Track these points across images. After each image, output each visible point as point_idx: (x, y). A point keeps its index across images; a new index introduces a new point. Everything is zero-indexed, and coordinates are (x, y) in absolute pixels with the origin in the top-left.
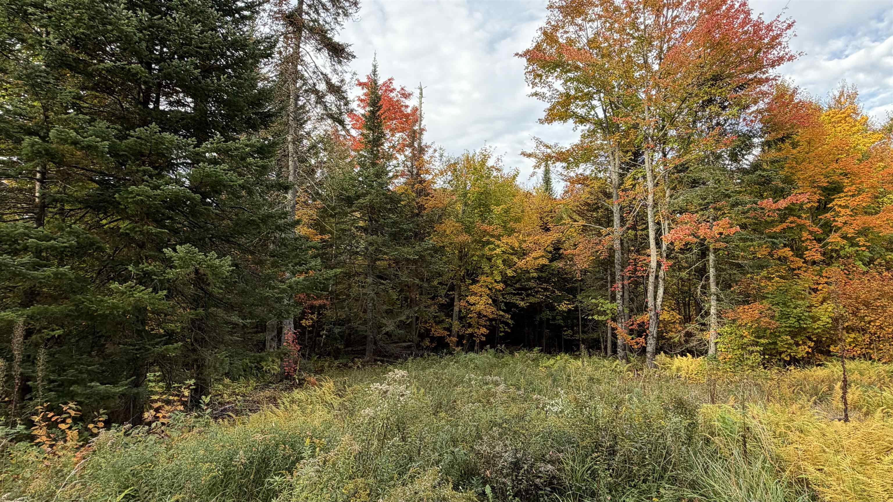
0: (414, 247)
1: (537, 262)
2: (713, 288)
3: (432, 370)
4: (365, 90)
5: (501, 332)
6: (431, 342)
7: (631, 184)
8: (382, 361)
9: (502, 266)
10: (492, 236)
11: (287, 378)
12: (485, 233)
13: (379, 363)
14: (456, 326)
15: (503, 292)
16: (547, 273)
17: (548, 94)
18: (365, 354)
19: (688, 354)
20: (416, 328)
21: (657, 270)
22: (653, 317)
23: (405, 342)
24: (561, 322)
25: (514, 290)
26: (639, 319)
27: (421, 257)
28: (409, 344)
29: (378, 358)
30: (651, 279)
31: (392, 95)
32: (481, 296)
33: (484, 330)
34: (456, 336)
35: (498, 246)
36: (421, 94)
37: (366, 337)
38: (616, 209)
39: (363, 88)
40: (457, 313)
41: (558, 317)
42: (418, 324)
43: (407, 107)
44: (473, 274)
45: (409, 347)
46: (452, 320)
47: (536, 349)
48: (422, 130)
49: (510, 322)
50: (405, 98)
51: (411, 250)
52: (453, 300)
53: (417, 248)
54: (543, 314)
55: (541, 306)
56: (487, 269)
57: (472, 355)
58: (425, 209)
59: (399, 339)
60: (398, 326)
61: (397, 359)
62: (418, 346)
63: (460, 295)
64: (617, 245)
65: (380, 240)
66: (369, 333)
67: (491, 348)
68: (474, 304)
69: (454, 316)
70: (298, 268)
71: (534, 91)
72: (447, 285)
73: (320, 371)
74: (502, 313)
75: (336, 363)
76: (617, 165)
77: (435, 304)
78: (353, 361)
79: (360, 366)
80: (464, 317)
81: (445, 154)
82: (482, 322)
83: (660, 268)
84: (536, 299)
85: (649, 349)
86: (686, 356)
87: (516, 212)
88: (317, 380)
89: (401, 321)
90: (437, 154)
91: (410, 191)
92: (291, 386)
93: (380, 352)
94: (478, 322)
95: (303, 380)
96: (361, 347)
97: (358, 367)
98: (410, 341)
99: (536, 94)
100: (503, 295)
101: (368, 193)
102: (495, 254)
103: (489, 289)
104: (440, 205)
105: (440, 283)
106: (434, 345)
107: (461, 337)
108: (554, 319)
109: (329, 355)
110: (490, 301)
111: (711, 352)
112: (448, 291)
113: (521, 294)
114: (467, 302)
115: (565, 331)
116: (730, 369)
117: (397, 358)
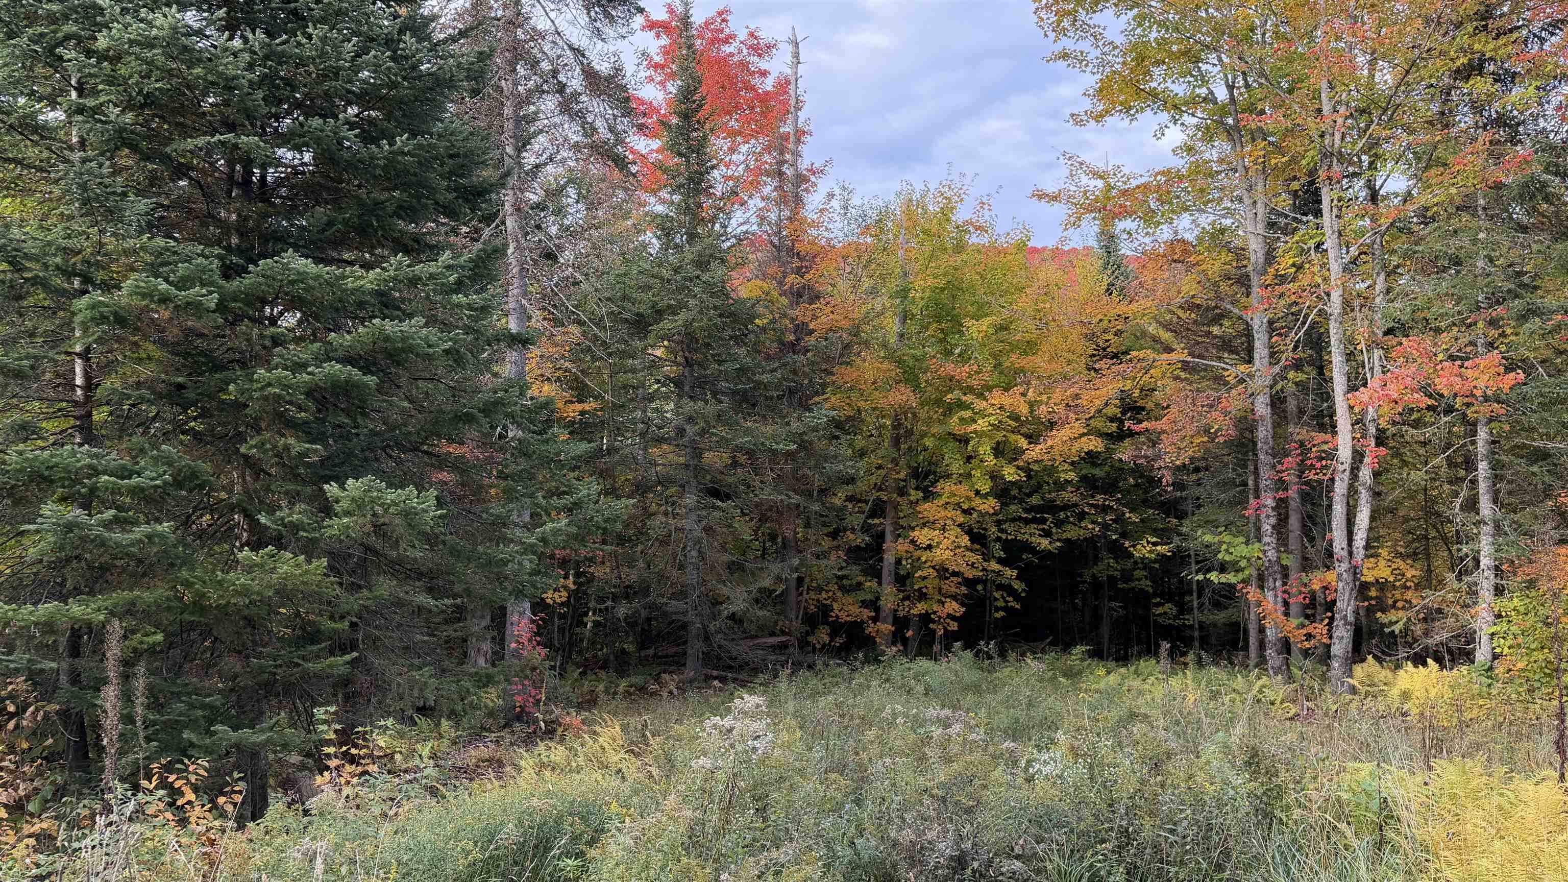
0: (788, 424)
1: (1077, 445)
2: (1486, 507)
3: (831, 698)
4: (665, 41)
5: (997, 609)
6: (833, 635)
7: (1293, 265)
8: (723, 680)
9: (991, 461)
10: (970, 390)
11: (519, 718)
12: (951, 383)
13: (716, 683)
14: (889, 596)
15: (1000, 517)
16: (1107, 468)
17: (1094, 53)
18: (684, 665)
19: (1429, 661)
20: (799, 603)
21: (1352, 469)
22: (1345, 575)
23: (772, 634)
24: (1146, 585)
25: (1027, 511)
26: (1316, 580)
27: (804, 446)
28: (783, 639)
29: (715, 673)
30: (1340, 488)
31: (727, 49)
32: (944, 529)
33: (953, 607)
34: (891, 619)
35: (982, 414)
36: (796, 55)
37: (684, 626)
38: (1258, 323)
39: (658, 36)
40: (892, 568)
41: (1138, 573)
42: (801, 594)
43: (764, 74)
44: (926, 476)
45: (784, 646)
46: (880, 584)
47: (1078, 650)
48: (800, 134)
49: (1018, 585)
50: (760, 55)
51: (783, 432)
52: (880, 537)
53: (795, 425)
54: (1101, 566)
55: (1096, 548)
56: (956, 467)
57: (924, 664)
58: (811, 332)
59: (761, 628)
60: (757, 601)
61: (756, 675)
62: (803, 644)
63: (897, 526)
64: (1262, 408)
65: (711, 409)
66: (691, 617)
67: (965, 648)
68: (929, 547)
69: (885, 572)
70: (555, 501)
71: (1058, 48)
72: (866, 502)
73: (589, 703)
74: (994, 566)
75: (623, 685)
76: (1259, 216)
77: (838, 548)
78: (657, 679)
79: (675, 691)
80: (909, 575)
81: (856, 201)
82: (951, 586)
83: (1361, 462)
84: (1082, 532)
85: (1338, 649)
86: (1425, 664)
87: (1025, 329)
88: (583, 722)
89: (760, 590)
90: (835, 204)
91: (775, 294)
92: (529, 735)
93: (719, 658)
94: (940, 589)
95: (553, 722)
96: (675, 649)
97: (671, 693)
98: (783, 633)
99: (1065, 56)
100: (999, 523)
101: (682, 305)
102: (975, 432)
103: (964, 512)
104: (846, 324)
105: (850, 499)
106: (839, 641)
107: (901, 623)
108: (1127, 576)
109: (604, 666)
110: (965, 540)
111: (1482, 654)
112: (867, 518)
113: (1044, 521)
114: (913, 542)
115: (1158, 605)
116: (1519, 693)
117: (756, 671)
